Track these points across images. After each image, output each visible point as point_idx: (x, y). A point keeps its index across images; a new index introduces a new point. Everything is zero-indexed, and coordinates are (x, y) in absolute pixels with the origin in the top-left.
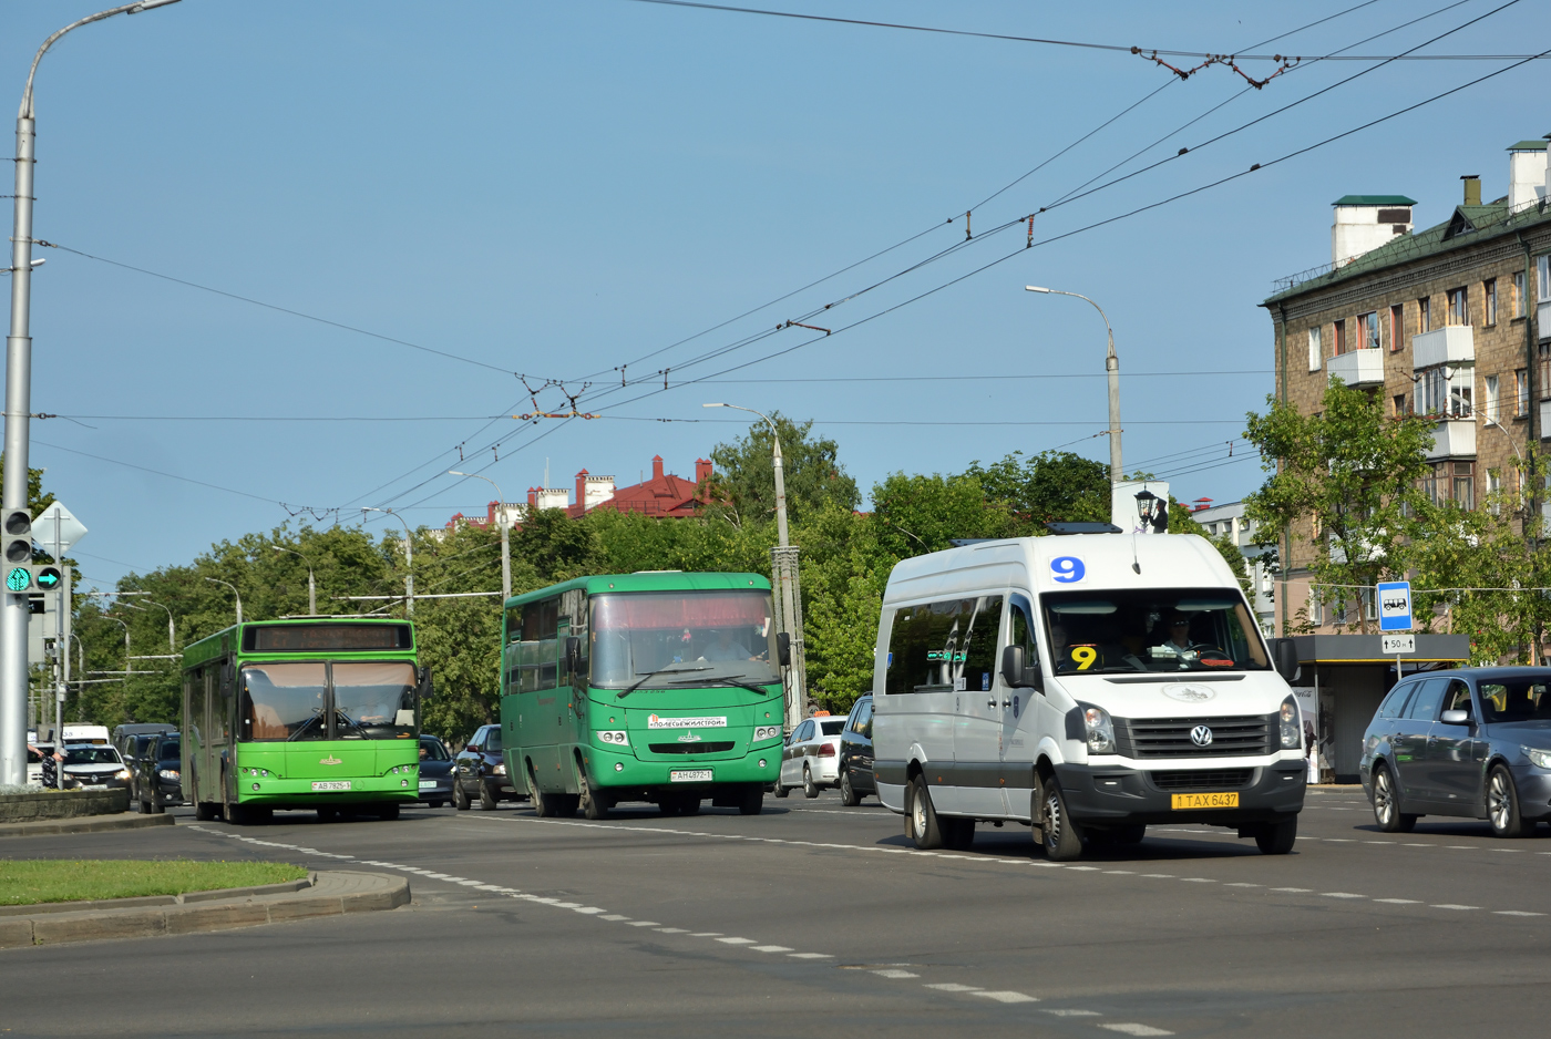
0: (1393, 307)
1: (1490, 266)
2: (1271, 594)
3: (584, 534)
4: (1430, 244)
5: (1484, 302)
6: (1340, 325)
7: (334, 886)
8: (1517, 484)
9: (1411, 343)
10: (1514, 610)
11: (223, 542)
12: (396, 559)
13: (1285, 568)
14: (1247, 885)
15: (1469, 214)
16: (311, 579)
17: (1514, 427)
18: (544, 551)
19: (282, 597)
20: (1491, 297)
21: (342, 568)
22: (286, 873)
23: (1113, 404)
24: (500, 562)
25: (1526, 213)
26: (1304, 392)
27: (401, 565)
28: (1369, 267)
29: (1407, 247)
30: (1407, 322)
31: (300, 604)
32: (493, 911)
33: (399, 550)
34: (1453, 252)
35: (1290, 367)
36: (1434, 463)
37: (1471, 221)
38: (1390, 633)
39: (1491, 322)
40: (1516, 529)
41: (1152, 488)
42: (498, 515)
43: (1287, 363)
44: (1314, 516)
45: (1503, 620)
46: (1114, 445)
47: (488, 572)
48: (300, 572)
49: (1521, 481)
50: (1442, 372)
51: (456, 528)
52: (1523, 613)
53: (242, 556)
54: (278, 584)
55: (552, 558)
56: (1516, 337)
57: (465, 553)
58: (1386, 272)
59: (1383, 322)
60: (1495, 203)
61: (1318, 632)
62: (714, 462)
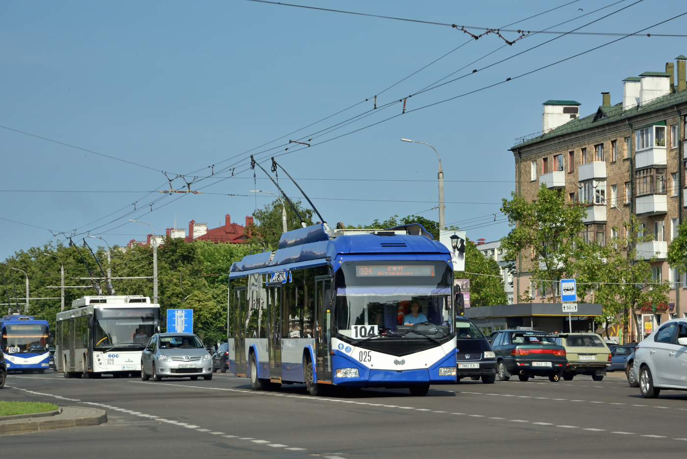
0: (570, 152)
1: (614, 134)
2: (512, 283)
3: (193, 250)
4: (587, 123)
5: (611, 151)
6: (545, 160)
7: (71, 413)
8: (625, 235)
9: (578, 169)
10: (622, 293)
11: (20, 251)
12: (103, 260)
13: (518, 271)
14: (499, 418)
15: (605, 110)
16: (62, 269)
17: (624, 208)
18: (173, 258)
19: (48, 277)
20: (614, 148)
21: (77, 264)
22: (48, 407)
23: (441, 194)
24: (153, 262)
25: (631, 110)
26: (528, 190)
27: (105, 263)
28: (559, 133)
29: (576, 125)
30: (576, 159)
31: (56, 281)
32: (146, 426)
33: (105, 256)
34: (597, 127)
35: (522, 180)
36: (587, 225)
37: (605, 113)
38: (566, 303)
39: (614, 160)
40: (624, 255)
41: (458, 234)
42: (152, 241)
43: (521, 177)
44: (532, 248)
45: (618, 297)
46: (441, 214)
47: (146, 267)
48: (57, 266)
49: (627, 234)
50: (592, 184)
51: (132, 246)
52: (626, 295)
53: (29, 258)
54: (46, 271)
55: (177, 261)
56: (625, 167)
57: (136, 258)
58: (567, 136)
59: (565, 159)
60: (616, 105)
61: (534, 301)
62: (254, 217)
